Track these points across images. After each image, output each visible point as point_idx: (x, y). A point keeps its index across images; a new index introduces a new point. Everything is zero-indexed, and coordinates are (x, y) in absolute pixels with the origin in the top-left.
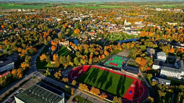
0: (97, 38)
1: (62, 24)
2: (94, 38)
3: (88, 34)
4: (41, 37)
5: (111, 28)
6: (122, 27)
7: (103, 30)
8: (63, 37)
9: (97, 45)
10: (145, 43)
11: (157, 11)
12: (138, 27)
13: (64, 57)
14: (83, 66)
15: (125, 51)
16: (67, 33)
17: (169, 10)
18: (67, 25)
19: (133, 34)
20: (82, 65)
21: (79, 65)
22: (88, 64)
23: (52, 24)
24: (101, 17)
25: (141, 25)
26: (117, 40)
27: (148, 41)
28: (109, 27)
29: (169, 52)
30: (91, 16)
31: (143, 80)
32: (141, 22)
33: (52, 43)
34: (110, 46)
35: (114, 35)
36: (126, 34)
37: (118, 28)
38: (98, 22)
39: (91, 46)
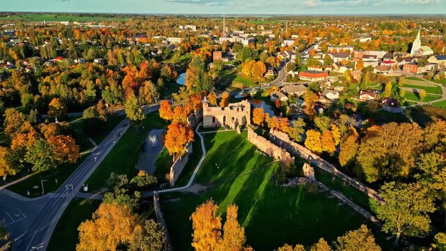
1: (189, 52)
2: (336, 95)
3: (298, 80)
5: (378, 63)
18: (209, 50)
23: (156, 51)
30: (271, 36)
38: (307, 47)
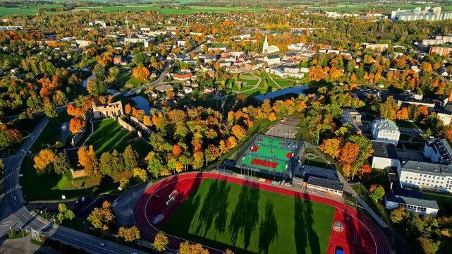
0: (200, 88)
1: (95, 55)
2: (191, 91)
3: (172, 79)
4: (33, 94)
5: (232, 63)
6: (260, 59)
7: (212, 67)
8: (102, 90)
9: (209, 110)
10: (331, 97)
11: (331, 19)
12: (298, 57)
13: (115, 153)
14: (176, 179)
15: (284, 123)
16: (110, 79)
17: (356, 15)
18: (110, 56)
19: (292, 75)
20: (173, 174)
21: (163, 174)
22: (190, 168)
23: (65, 57)
24: (200, 34)
25: (305, 52)
26: (254, 94)
27: (339, 92)
28: (227, 60)
29: (397, 119)
30: (173, 33)
31: (361, 206)
32: (302, 44)
33: (69, 112)
34: (245, 109)
35: (245, 81)
36: (274, 75)
37: (249, 61)
38: (194, 48)
39: (193, 113)
